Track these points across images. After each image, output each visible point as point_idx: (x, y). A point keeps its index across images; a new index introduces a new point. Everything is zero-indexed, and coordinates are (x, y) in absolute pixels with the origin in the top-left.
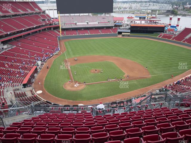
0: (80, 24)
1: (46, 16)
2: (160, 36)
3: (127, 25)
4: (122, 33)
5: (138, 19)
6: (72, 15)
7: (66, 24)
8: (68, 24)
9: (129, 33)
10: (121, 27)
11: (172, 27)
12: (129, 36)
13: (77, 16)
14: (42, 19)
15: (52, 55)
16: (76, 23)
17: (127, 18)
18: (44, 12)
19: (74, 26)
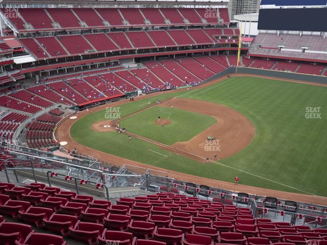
0: (287, 51)
1: (234, 31)
6: (285, 32)
7: (263, 48)
8: (264, 48)
13: (294, 35)
14: (223, 35)
15: (169, 88)
16: (281, 48)
18: (235, 24)
19: (273, 53)
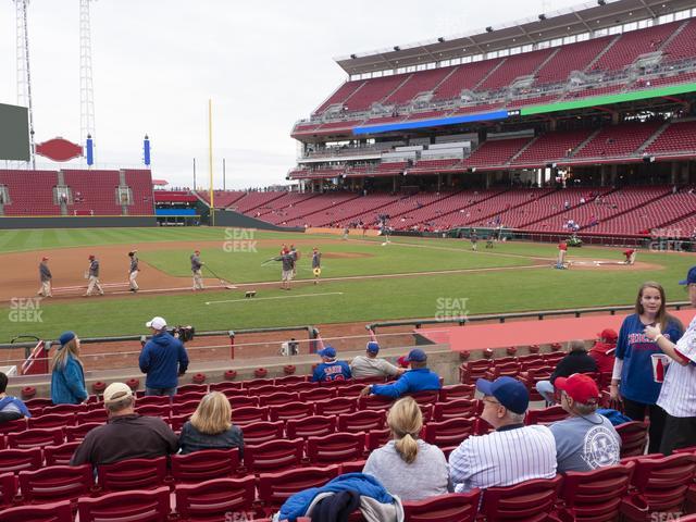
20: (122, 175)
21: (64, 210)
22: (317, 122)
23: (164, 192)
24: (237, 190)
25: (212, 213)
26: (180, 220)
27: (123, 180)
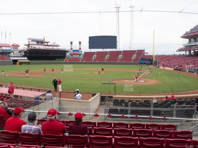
2: (66, 60)
3: (19, 52)
4: (18, 61)
5: (35, 43)
9: (28, 61)
10: (10, 55)
11: (74, 51)
12: (29, 63)
17: (12, 46)
20: (136, 52)
21: (118, 60)
22: (191, 32)
23: (147, 56)
24: (167, 55)
25: (153, 62)
26: (145, 63)
27: (136, 53)
